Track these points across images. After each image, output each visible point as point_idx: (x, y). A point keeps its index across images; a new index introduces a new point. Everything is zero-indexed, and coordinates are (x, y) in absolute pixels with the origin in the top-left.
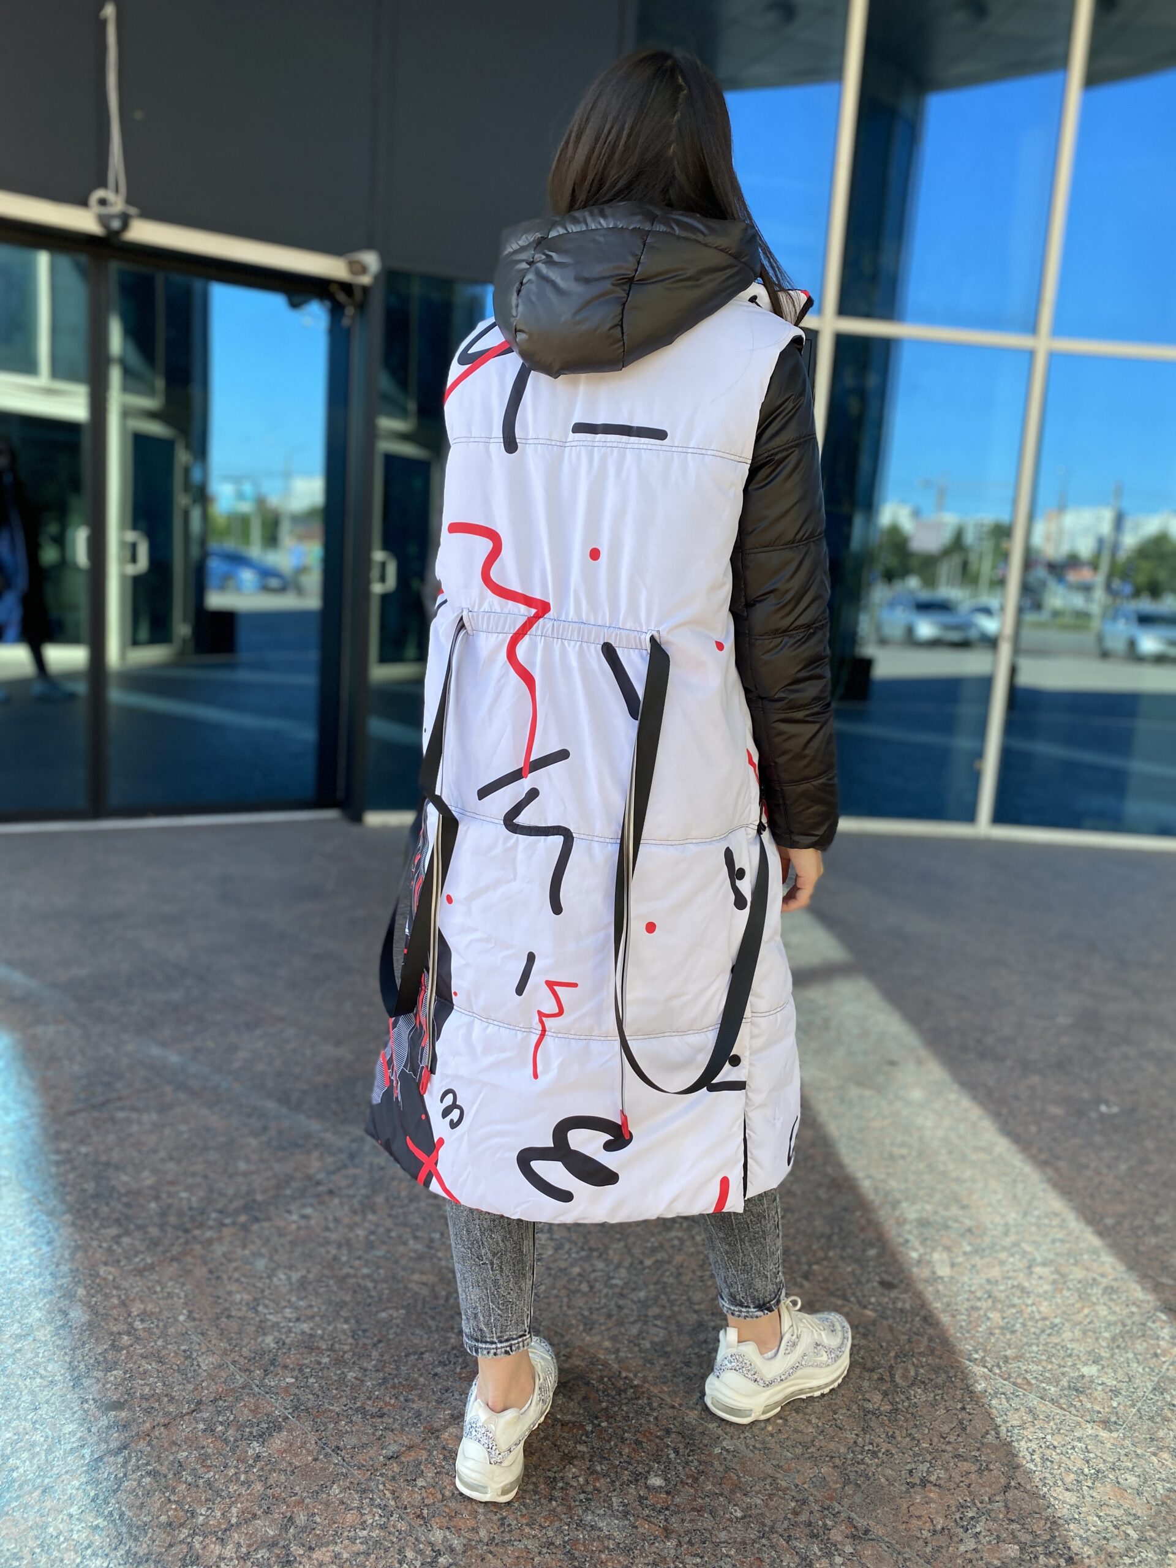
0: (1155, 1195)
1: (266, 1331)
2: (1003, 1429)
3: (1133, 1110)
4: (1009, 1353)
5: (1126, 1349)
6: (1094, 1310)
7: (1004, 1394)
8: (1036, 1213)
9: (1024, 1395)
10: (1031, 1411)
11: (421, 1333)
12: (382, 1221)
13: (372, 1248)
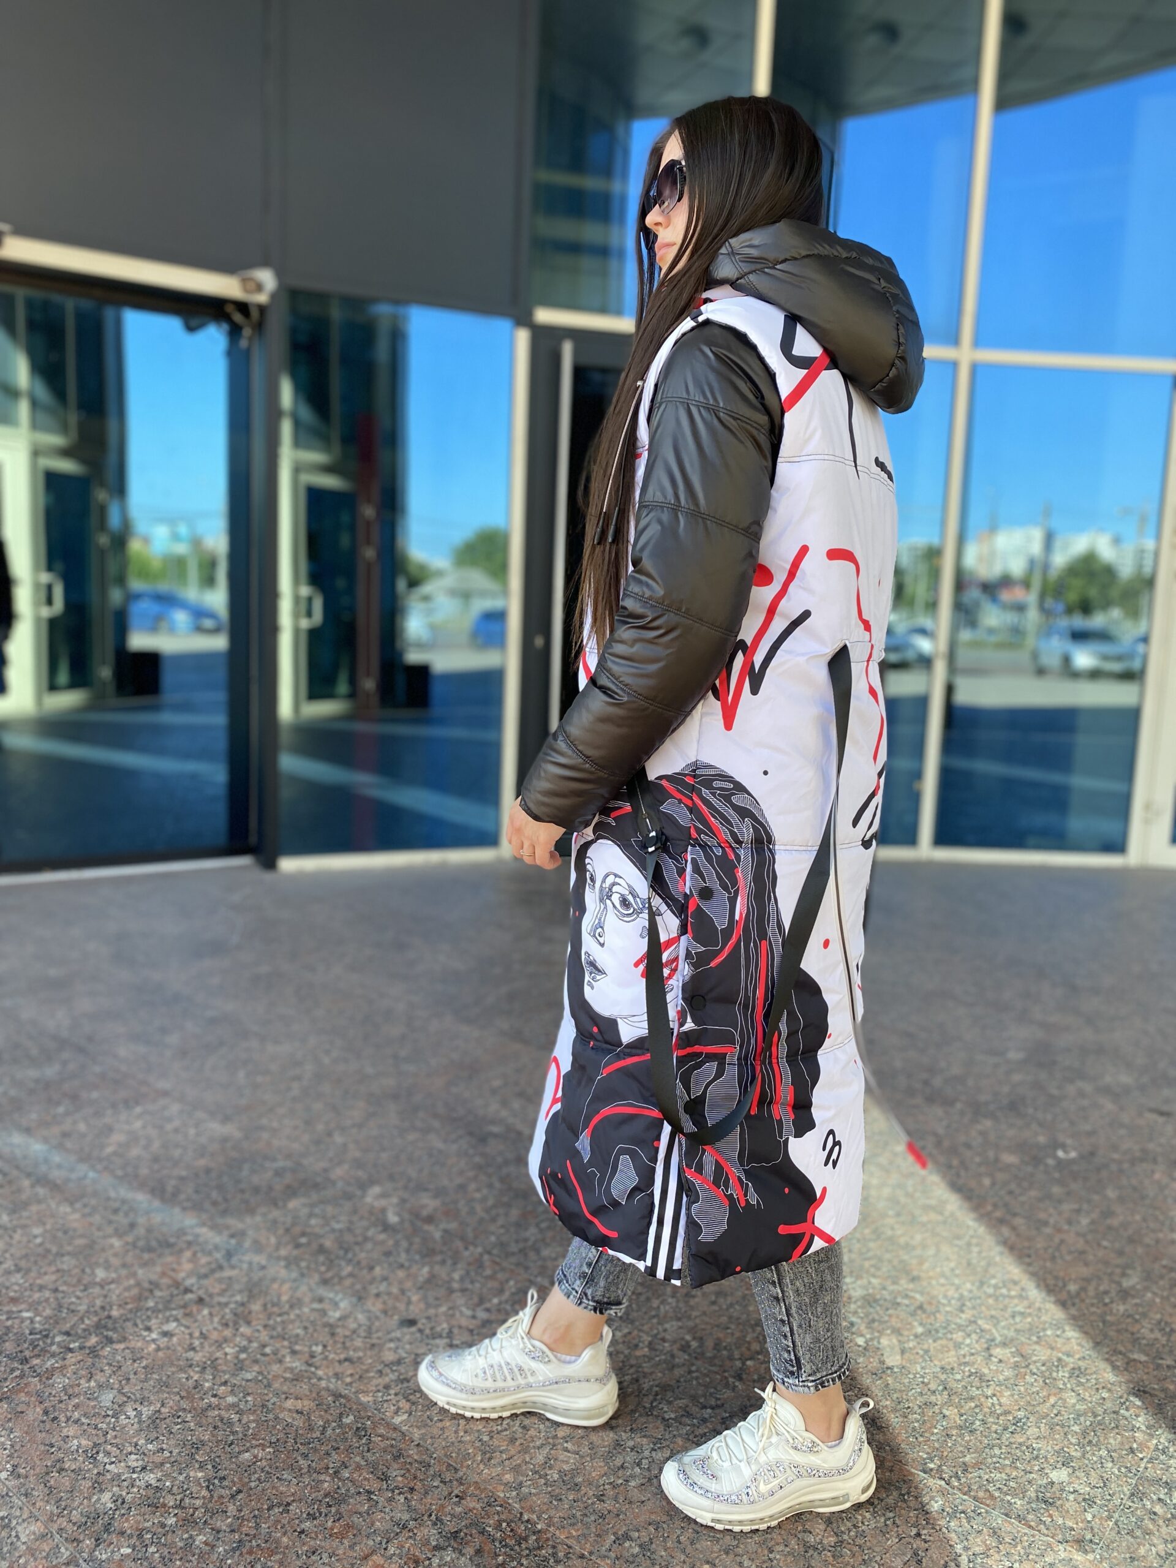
0: (1121, 1253)
1: (104, 1487)
2: (964, 1559)
3: (1092, 1154)
4: (967, 1459)
5: (1098, 1445)
6: (1061, 1399)
7: (963, 1512)
8: (993, 1282)
9: (987, 1512)
10: (995, 1533)
11: (290, 1477)
12: (257, 1334)
13: (241, 1369)
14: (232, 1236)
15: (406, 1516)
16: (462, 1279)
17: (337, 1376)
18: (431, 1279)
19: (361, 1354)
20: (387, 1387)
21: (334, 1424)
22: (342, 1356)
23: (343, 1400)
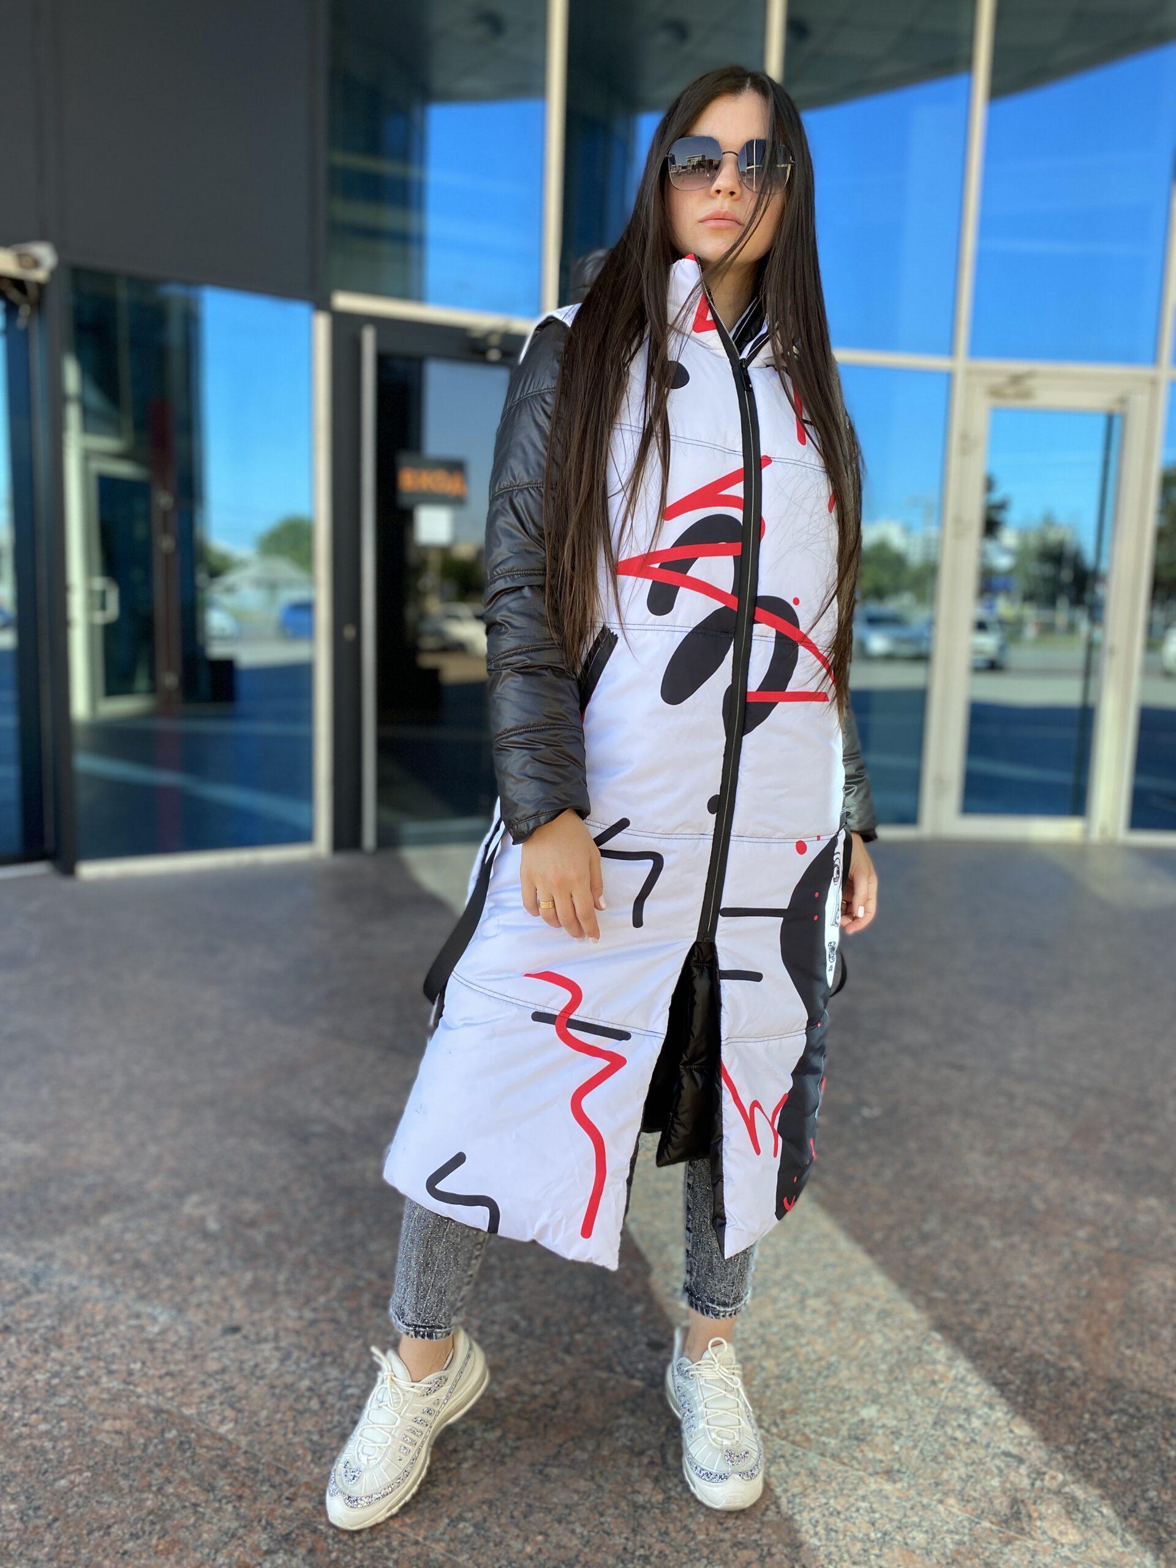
2: (784, 1501)
3: (894, 1110)
5: (903, 1381)
6: (869, 1340)
7: (783, 1456)
9: (804, 1454)
10: (811, 1473)
11: (110, 1499)
12: (69, 1358)
13: (54, 1395)
14: (40, 1259)
15: (234, 1525)
16: (288, 1281)
17: (158, 1392)
18: (255, 1286)
19: (182, 1367)
20: (211, 1397)
21: (156, 1441)
22: (163, 1371)
23: (165, 1416)
